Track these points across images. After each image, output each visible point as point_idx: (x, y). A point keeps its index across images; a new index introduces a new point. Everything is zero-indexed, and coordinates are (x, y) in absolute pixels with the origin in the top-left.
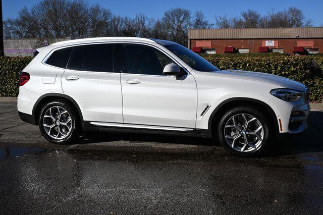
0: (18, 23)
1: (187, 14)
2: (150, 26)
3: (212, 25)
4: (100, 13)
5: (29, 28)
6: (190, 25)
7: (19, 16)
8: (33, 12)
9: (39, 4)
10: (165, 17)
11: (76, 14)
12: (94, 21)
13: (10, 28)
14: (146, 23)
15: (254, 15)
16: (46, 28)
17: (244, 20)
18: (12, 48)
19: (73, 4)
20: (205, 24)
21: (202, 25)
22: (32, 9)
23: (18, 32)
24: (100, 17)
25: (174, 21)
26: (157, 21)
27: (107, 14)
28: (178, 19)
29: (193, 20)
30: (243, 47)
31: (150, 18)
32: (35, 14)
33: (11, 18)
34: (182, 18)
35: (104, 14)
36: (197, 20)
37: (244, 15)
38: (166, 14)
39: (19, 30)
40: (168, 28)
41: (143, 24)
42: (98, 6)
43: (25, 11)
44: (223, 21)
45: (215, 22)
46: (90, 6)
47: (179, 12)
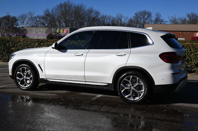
0: (43, 18)
1: (149, 15)
2: (125, 22)
3: (166, 21)
4: (93, 13)
5: (49, 21)
6: (152, 21)
7: (44, 13)
8: (52, 11)
9: (56, 6)
10: (135, 16)
11: (79, 13)
12: (89, 17)
13: (39, 21)
14: (123, 19)
15: (195, 16)
16: (59, 21)
17: (187, 19)
18: (34, 33)
19: (77, 7)
20: (162, 21)
21: (159, 21)
22: (52, 9)
23: (43, 24)
24: (93, 15)
25: (141, 19)
26: (130, 19)
27: (98, 13)
28: (144, 17)
29: (153, 18)
30: (181, 37)
31: (125, 16)
32: (54, 12)
33: (39, 15)
34: (146, 17)
35: (96, 14)
36: (156, 18)
37: (188, 16)
38: (136, 14)
39: (44, 22)
40: (137, 23)
41: (121, 20)
42: (92, 9)
43: (47, 11)
44: (173, 20)
45: (168, 20)
46: (87, 8)
47: (145, 13)
